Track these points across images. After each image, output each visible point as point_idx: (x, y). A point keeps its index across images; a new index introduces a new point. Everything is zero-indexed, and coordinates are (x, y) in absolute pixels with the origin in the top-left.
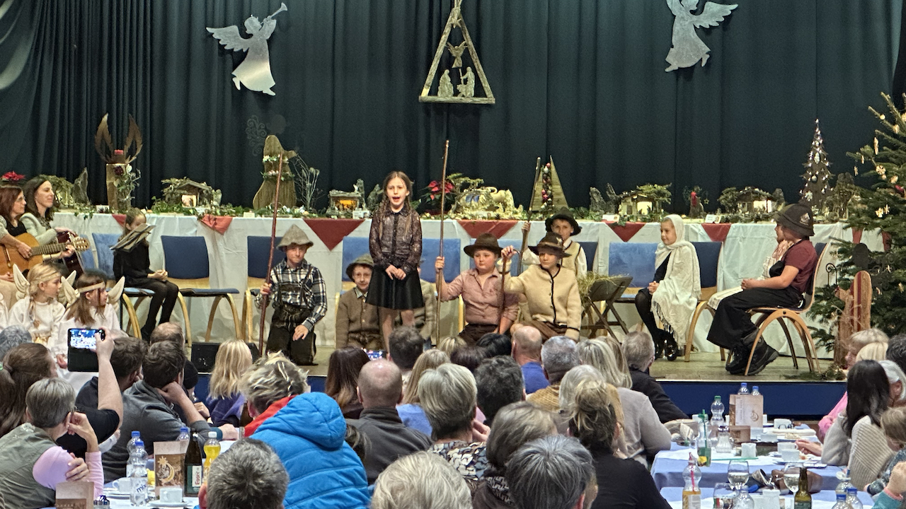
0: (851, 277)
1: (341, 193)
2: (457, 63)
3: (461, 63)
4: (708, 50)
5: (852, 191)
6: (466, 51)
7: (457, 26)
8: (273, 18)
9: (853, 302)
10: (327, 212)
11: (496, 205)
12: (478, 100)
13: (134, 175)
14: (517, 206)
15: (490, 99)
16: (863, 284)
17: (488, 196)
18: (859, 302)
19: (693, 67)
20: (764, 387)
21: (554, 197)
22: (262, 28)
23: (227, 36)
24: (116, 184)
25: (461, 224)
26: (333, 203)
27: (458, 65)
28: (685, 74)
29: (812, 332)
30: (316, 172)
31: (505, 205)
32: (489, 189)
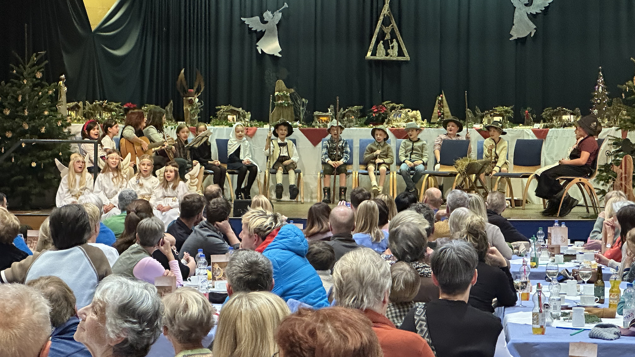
0: (621, 159)
1: (321, 113)
2: (388, 37)
3: (390, 37)
4: (535, 27)
5: (621, 108)
6: (393, 30)
7: (387, 15)
8: (279, 12)
9: (622, 173)
10: (313, 124)
11: (411, 119)
12: (401, 58)
13: (200, 104)
14: (423, 120)
15: (407, 57)
16: (628, 163)
17: (406, 114)
18: (625, 173)
19: (526, 37)
20: (568, 223)
21: (445, 114)
22: (273, 17)
23: (253, 23)
24: (189, 109)
25: (391, 130)
26: (316, 119)
27: (388, 38)
28: (521, 41)
29: (597, 191)
30: (306, 101)
31: (416, 120)
32: (407, 110)
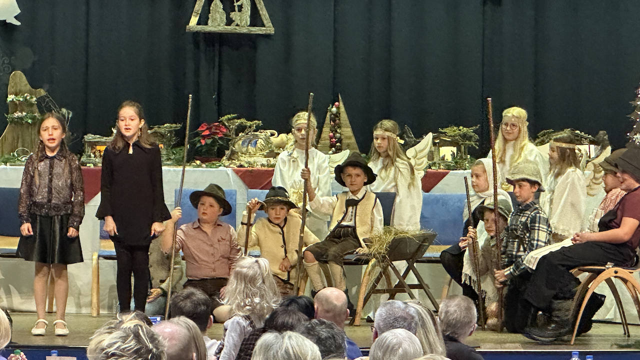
1: (97, 138)
10: (82, 159)
11: (276, 151)
12: (256, 30)
15: (269, 28)
17: (267, 140)
21: (344, 141)
25: (237, 172)
26: (88, 150)
30: (69, 114)
32: (269, 132)
